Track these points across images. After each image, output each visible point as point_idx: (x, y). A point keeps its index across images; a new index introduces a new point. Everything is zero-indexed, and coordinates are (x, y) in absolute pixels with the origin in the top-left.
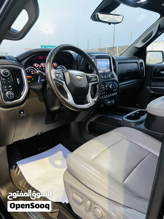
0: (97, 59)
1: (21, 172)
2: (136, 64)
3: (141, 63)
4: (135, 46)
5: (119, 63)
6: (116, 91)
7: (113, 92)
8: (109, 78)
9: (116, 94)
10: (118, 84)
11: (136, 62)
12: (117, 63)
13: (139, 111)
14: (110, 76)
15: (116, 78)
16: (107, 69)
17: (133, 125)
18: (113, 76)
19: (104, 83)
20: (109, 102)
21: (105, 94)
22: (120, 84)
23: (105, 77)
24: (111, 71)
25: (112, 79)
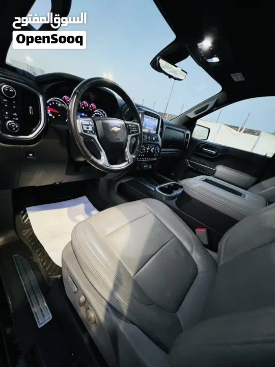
0: (145, 116)
1: (29, 220)
2: (182, 134)
3: (188, 135)
4: (187, 115)
5: (166, 128)
6: (156, 157)
7: (153, 157)
8: (153, 140)
9: (155, 159)
10: (160, 150)
11: (183, 132)
12: (165, 127)
13: (173, 184)
14: (154, 139)
15: (160, 142)
16: (154, 130)
17: (164, 198)
18: (157, 139)
19: (146, 145)
20: (146, 166)
21: (144, 157)
22: (162, 150)
23: (149, 138)
24: (157, 133)
25: (156, 142)
